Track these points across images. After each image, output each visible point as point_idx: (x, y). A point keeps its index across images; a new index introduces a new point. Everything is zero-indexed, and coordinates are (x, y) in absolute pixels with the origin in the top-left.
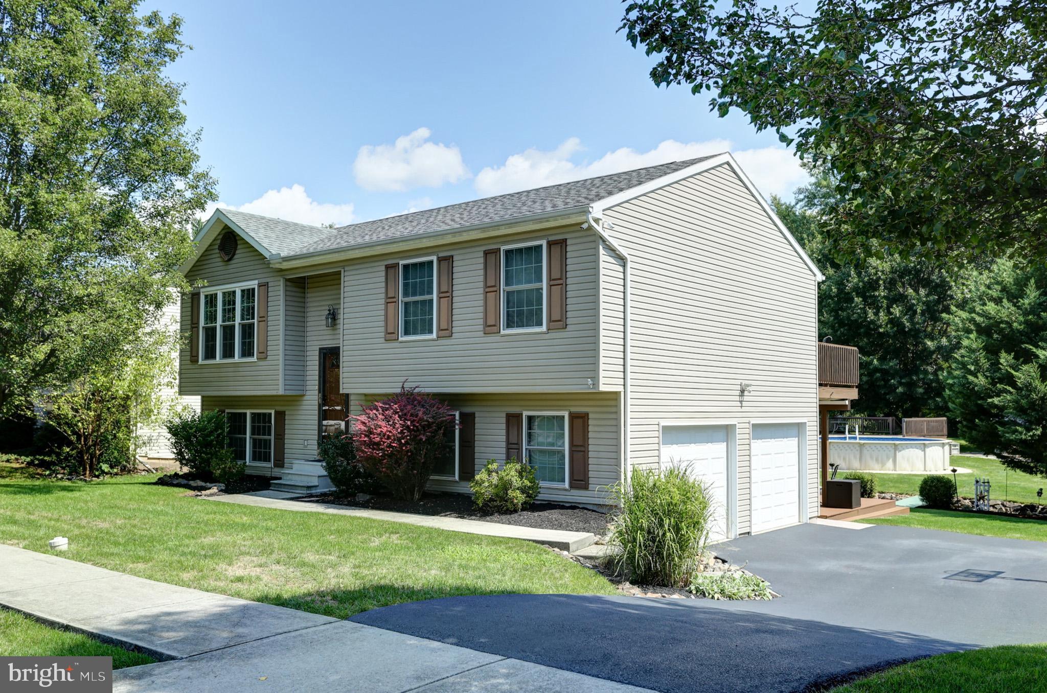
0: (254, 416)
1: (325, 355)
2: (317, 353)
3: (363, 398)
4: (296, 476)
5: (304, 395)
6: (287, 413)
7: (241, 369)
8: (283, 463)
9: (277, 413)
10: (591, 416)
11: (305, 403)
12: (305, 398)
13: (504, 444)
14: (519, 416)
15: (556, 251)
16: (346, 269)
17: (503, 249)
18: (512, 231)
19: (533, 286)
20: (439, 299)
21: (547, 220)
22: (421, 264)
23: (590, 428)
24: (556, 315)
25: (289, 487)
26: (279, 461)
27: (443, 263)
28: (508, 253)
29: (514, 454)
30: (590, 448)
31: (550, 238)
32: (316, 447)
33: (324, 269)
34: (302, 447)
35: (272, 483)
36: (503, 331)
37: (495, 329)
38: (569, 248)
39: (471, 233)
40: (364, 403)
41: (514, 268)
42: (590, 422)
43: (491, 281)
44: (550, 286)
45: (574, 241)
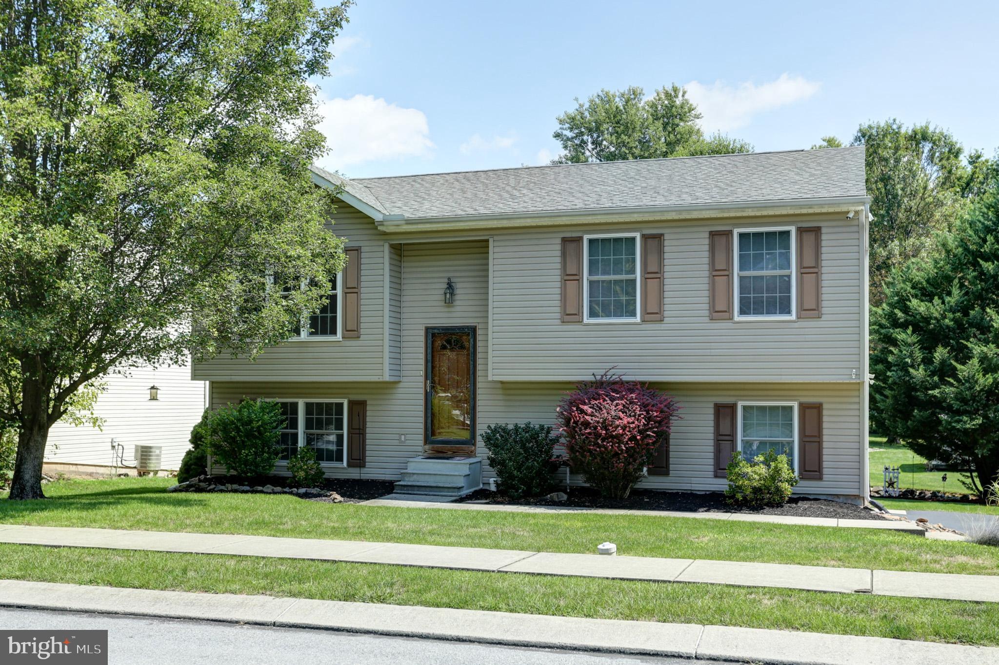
0: (309, 407)
1: (433, 335)
2: (423, 333)
3: (500, 385)
4: (427, 477)
5: (400, 382)
6: (368, 403)
7: (310, 349)
8: (365, 462)
9: (351, 403)
10: (825, 406)
11: (400, 390)
12: (401, 385)
13: (711, 436)
14: (733, 408)
15: (809, 238)
16: (496, 238)
17: (736, 232)
18: (759, 214)
19: (778, 272)
20: (645, 279)
21: (811, 207)
22: (616, 240)
23: (825, 419)
24: (810, 303)
25: (428, 489)
26: (358, 460)
27: (650, 241)
28: (742, 236)
29: (726, 445)
30: (825, 438)
31: (800, 225)
32: (422, 443)
33: (459, 237)
34: (396, 442)
35: (396, 485)
36: (737, 317)
37: (726, 315)
38: (824, 237)
39: (704, 212)
40: (501, 392)
41: (752, 252)
42: (825, 412)
43: (720, 265)
44: (801, 274)
45: (830, 230)
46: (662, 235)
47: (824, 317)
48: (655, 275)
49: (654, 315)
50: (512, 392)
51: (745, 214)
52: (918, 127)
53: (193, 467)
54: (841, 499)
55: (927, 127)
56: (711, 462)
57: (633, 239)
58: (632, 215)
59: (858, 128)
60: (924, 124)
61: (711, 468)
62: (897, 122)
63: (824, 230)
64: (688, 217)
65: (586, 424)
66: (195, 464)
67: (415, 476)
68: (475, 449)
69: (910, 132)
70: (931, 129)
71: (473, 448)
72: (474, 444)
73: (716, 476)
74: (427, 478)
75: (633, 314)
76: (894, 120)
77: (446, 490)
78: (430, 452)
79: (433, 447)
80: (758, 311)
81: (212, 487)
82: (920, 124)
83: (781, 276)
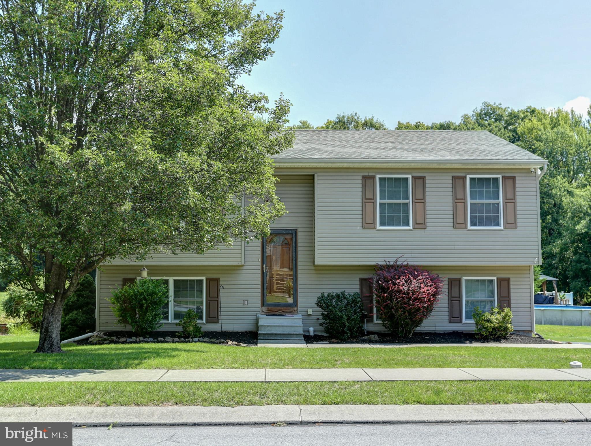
0: (177, 282)
5: (244, 265)
6: (221, 279)
8: (219, 319)
9: (209, 280)
10: (511, 279)
11: (244, 271)
12: (245, 267)
13: (447, 298)
14: (459, 281)
15: (509, 182)
16: (319, 174)
17: (468, 177)
18: (485, 167)
19: (492, 201)
20: (414, 203)
21: (514, 164)
22: (396, 179)
23: (511, 287)
24: (511, 220)
25: (282, 336)
26: (213, 318)
27: (417, 180)
28: (472, 179)
29: (456, 303)
30: (512, 298)
31: (504, 175)
32: (260, 306)
33: (292, 172)
34: (242, 306)
35: (260, 334)
36: (470, 227)
37: (463, 226)
38: (517, 182)
39: (454, 165)
40: (314, 272)
41: (477, 189)
42: (511, 283)
43: (460, 196)
44: (505, 203)
45: (520, 178)
46: (425, 177)
47: (519, 228)
48: (420, 200)
49: (421, 225)
50: (321, 272)
51: (477, 167)
52: (368, 119)
53: (69, 326)
54: (521, 333)
55: (372, 119)
56: (447, 313)
57: (407, 179)
58: (411, 164)
59: (336, 116)
60: (370, 117)
61: (447, 317)
62: (357, 115)
63: (517, 178)
64: (444, 167)
65: (399, 291)
66: (70, 324)
67: (269, 328)
68: (297, 309)
69: (363, 121)
70: (375, 120)
71: (296, 308)
72: (297, 306)
73: (450, 322)
74: (277, 328)
75: (407, 224)
76: (356, 114)
77: (295, 336)
78: (266, 311)
79: (268, 308)
80: (481, 224)
81: (124, 339)
82: (369, 117)
83: (494, 204)
